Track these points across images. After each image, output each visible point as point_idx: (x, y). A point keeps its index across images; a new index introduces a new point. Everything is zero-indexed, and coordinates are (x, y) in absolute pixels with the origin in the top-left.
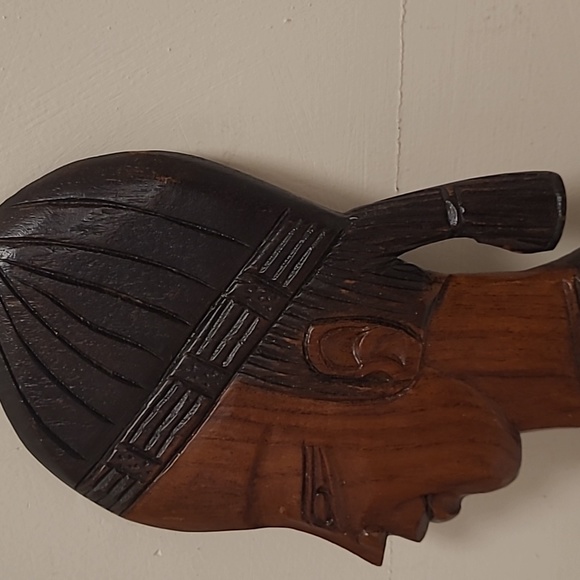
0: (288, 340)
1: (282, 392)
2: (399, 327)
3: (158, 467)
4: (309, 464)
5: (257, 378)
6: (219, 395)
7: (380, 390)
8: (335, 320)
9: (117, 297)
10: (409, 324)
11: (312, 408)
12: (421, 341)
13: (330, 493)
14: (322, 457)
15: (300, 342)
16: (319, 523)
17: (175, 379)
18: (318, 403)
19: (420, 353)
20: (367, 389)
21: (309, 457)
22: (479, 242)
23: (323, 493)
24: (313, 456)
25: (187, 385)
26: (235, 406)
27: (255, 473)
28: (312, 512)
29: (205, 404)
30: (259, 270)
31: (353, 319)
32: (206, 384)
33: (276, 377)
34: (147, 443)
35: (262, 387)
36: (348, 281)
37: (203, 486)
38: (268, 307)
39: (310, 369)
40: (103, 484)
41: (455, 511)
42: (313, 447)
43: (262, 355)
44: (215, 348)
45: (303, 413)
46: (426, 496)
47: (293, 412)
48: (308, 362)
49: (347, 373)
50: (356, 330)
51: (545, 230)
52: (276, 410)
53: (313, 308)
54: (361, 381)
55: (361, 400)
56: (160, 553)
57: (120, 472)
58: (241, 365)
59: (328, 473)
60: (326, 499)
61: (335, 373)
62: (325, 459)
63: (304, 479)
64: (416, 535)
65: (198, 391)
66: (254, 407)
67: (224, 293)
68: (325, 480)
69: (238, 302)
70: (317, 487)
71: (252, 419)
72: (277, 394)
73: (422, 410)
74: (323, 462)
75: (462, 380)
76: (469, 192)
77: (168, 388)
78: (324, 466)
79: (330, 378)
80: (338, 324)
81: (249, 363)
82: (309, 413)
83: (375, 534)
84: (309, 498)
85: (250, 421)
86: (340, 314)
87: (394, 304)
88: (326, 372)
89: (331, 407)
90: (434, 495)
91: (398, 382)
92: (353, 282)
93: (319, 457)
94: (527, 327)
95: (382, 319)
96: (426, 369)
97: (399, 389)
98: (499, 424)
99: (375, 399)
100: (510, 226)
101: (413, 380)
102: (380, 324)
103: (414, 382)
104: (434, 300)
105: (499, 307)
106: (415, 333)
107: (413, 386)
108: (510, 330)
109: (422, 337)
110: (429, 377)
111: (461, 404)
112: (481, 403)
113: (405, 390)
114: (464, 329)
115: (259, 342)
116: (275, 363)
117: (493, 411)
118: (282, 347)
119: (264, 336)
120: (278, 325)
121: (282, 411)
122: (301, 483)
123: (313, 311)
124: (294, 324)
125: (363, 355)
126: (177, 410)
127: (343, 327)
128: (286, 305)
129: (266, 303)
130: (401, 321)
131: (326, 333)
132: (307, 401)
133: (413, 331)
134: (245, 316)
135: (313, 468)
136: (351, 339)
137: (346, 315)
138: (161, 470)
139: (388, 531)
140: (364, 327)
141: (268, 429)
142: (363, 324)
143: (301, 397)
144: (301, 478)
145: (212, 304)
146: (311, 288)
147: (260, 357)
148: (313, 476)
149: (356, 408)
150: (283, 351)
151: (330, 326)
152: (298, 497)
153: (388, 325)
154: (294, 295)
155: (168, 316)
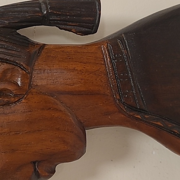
7: (6, 100)
12: (29, 73)
19: (29, 80)
22: (60, 29)
41: (53, 172)
46: (34, 163)
73: (30, 111)
75: (52, 96)
87: (14, 52)
90: (39, 162)
91: (16, 95)
94: (84, 68)
95: (8, 60)
96: (32, 89)
97: (17, 100)
98: (73, 121)
99: (4, 105)
100: (74, 16)
101: (25, 95)
102: (6, 63)
103: (26, 96)
104: (36, 52)
105: (69, 57)
106: (25, 69)
107: (25, 98)
108: (76, 69)
109: (29, 71)
110: (34, 94)
111: (52, 109)
112: (63, 109)
113: (21, 100)
114: (52, 68)
117: (69, 114)
130: (17, 62)
133: (24, 67)
153: (11, 64)
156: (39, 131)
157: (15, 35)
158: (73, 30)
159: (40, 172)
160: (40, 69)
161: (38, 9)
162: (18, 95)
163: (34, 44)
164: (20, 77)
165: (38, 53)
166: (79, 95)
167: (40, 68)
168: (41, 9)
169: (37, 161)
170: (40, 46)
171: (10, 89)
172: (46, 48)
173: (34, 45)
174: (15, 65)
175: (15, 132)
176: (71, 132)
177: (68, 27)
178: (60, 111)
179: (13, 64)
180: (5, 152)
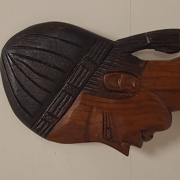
0: (98, 79)
1: (96, 95)
2: (133, 74)
3: (57, 120)
5: (89, 91)
6: (77, 96)
7: (127, 95)
8: (112, 72)
9: (46, 64)
10: (135, 74)
11: (105, 101)
12: (139, 79)
13: (112, 129)
14: (109, 117)
15: (102, 79)
16: (109, 140)
17: (63, 91)
18: (108, 99)
19: (139, 83)
20: (123, 94)
21: (105, 117)
22: (156, 50)
23: (110, 130)
24: (106, 117)
25: (67, 93)
26: (82, 100)
27: (88, 122)
28: (106, 136)
29: (72, 99)
30: (89, 56)
31: (118, 72)
32: (73, 93)
33: (95, 90)
34: (54, 112)
35: (90, 94)
36: (116, 60)
37: (71, 126)
38: (92, 68)
39: (105, 88)
40: (40, 126)
41: (152, 137)
42: (106, 113)
43: (90, 84)
44: (76, 81)
45: (103, 103)
46: (142, 131)
47: (100, 102)
48: (104, 86)
49: (117, 89)
50: (119, 76)
51: (176, 45)
52: (95, 101)
53: (106, 69)
54: (121, 92)
55: (122, 98)
56: (57, 153)
57: (46, 122)
58: (83, 87)
59: (111, 122)
60: (111, 131)
61: (113, 89)
62: (110, 118)
63: (104, 124)
64: (139, 146)
65: (70, 95)
66: (87, 100)
67: (79, 64)
68: (110, 125)
69: (83, 67)
70: (108, 127)
71: (87, 104)
72: (95, 96)
73: (140, 102)
74: (109, 119)
75: (152, 93)
76: (153, 34)
77: (61, 93)
78: (109, 120)
79: (111, 91)
80: (114, 74)
81: (86, 86)
82: (105, 103)
83: (126, 144)
84: (105, 131)
86: (114, 70)
87: (131, 67)
88: (110, 89)
89: (112, 101)
90: (145, 131)
91: (132, 93)
92: (118, 60)
93: (108, 117)
94: (172, 75)
95: (127, 72)
96: (141, 89)
97: (133, 95)
98: (165, 107)
99: (125, 98)
100: (166, 44)
101: (137, 92)
102: (127, 73)
104: (143, 66)
105: (163, 69)
108: (167, 76)
110: (142, 91)
111: (153, 100)
113: (135, 95)
114: (153, 76)
115: (89, 80)
116: (94, 86)
117: (163, 103)
118: (96, 81)
119: (91, 78)
120: (95, 74)
121: (97, 102)
122: (103, 126)
123: (106, 70)
124: (100, 73)
125: (121, 84)
126: (64, 101)
127: (115, 75)
128: (98, 68)
129: (92, 67)
130: (133, 73)
131: (110, 77)
132: (104, 99)
133: (137, 76)
134: (85, 71)
135: (106, 120)
136: (118, 79)
137: (116, 71)
138: (58, 121)
139: (130, 144)
140: (122, 75)
141: (92, 108)
142: (121, 74)
143: (102, 97)
144: (102, 124)
145: (75, 67)
146: (105, 62)
147: (89, 85)
148: (106, 123)
149: (119, 101)
150: (97, 82)
151: (111, 74)
152: (102, 130)
153: (129, 74)
154: (100, 65)
155: (61, 71)
158: (164, 51)
159: (145, 137)
160: (146, 76)
161: (144, 41)
164: (134, 82)
166: (169, 91)
168: (146, 40)
169: (144, 130)
170: (145, 62)
171: (129, 89)
172: (148, 63)
173: (142, 62)
175: (132, 113)
176: (164, 114)
177: (162, 50)
178: (158, 101)
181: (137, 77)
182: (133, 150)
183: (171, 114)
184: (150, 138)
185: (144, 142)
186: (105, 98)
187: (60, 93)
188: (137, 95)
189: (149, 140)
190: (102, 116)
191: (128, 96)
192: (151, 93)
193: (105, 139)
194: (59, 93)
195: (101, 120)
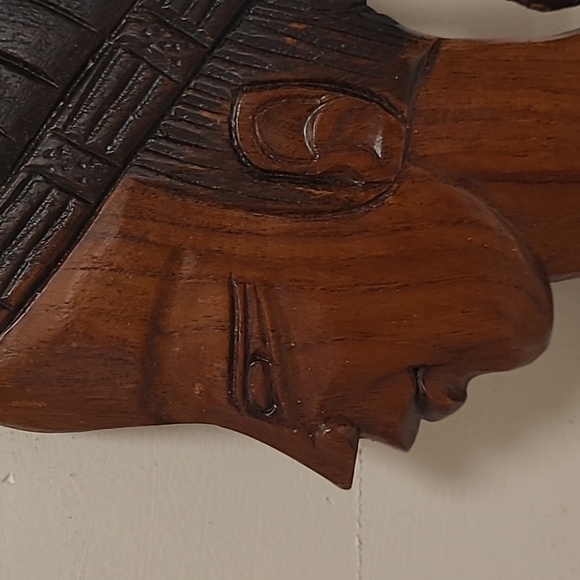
0: (206, 114)
1: (196, 196)
2: (371, 100)
3: (5, 314)
4: (239, 313)
5: (158, 173)
6: (101, 201)
7: (344, 195)
8: (275, 84)
10: (386, 94)
11: (242, 225)
12: (404, 121)
13: (271, 361)
14: (258, 302)
15: (225, 119)
16: (257, 412)
17: (33, 171)
18: (251, 216)
19: (403, 142)
20: (326, 193)
21: (239, 301)
23: (265, 365)
24: (245, 301)
25: (50, 180)
26: (124, 216)
27: (155, 327)
28: (245, 392)
29: (79, 213)
31: (302, 82)
32: (80, 181)
33: (189, 172)
35: (167, 188)
36: (295, 25)
37: (74, 345)
38: (174, 61)
39: (240, 161)
41: (460, 397)
42: (245, 284)
43: (167, 138)
44: (96, 124)
45: (228, 232)
46: (416, 370)
47: (213, 230)
48: (236, 150)
49: (295, 168)
50: (308, 102)
52: (189, 225)
53: (244, 66)
54: (316, 181)
55: (319, 213)
56: (11, 479)
58: (133, 154)
59: (268, 325)
60: (266, 370)
61: (276, 167)
62: (264, 305)
63: (232, 337)
64: (400, 438)
65: (68, 191)
66: (153, 219)
67: (110, 39)
69: (131, 53)
70: (251, 351)
71: (151, 237)
72: (190, 201)
73: (408, 228)
74: (259, 310)
75: (465, 187)
77: (24, 182)
78: (260, 318)
79: (269, 176)
80: (283, 91)
81: (147, 150)
82: (239, 232)
83: (341, 430)
84: (239, 368)
85: (147, 241)
86: (285, 76)
87: (364, 62)
88: (263, 165)
89: (272, 224)
90: (427, 368)
91: (370, 185)
92: (303, 26)
93: (254, 301)
94: (557, 105)
95: (346, 85)
96: (411, 168)
97: (373, 196)
98: (521, 257)
99: (337, 211)
101: (393, 182)
102: (344, 92)
103: (395, 186)
104: (422, 60)
105: (515, 76)
106: (395, 109)
107: (395, 192)
108: (533, 109)
109: (405, 115)
110: (416, 180)
111: (466, 221)
112: (494, 222)
113: (382, 197)
114: (466, 107)
115: (162, 118)
116: (188, 150)
117: (511, 237)
118: (198, 126)
119: (169, 109)
120: (190, 93)
121: (198, 227)
122: (227, 343)
123: (244, 71)
124: (214, 89)
125: (319, 142)
126: (36, 221)
127: (288, 97)
128: (204, 62)
129: (174, 54)
130: (373, 89)
131: (263, 105)
132: (237, 214)
133: (391, 105)
134: (142, 74)
135: (246, 318)
136: (301, 120)
137: (293, 77)
138: (10, 320)
139: (359, 429)
140: (319, 97)
141: (175, 255)
142: (318, 92)
143: (227, 207)
144: (226, 335)
145: (91, 56)
146: (241, 36)
147: (162, 143)
148: (245, 331)
149: (308, 225)
150: (198, 132)
151: (269, 93)
152: (223, 366)
153: (355, 95)
154: (214, 46)
155: (21, 72)
156: (431, 283)
157: (362, 14)
159: (430, 396)
160: (434, 110)
162: (375, 182)
163: (414, 37)
164: (380, 132)
165: (428, 64)
166: (540, 182)
167: (432, 107)
169: (424, 366)
170: (431, 44)
171: (354, 165)
172: (445, 48)
173: (416, 42)
174: (367, 99)
175: (368, 285)
176: (516, 287)
178: (489, 228)
179: (362, 97)
180: (342, 340)
181: (392, 110)
182: (372, 459)
183: (549, 290)
184: (449, 401)
185: (423, 421)
186: (239, 207)
187: (18, 180)
188: (390, 199)
189: (446, 411)
190: (222, 298)
191: (351, 201)
192: (456, 189)
193: (238, 408)
194: (11, 182)
195: (222, 313)
